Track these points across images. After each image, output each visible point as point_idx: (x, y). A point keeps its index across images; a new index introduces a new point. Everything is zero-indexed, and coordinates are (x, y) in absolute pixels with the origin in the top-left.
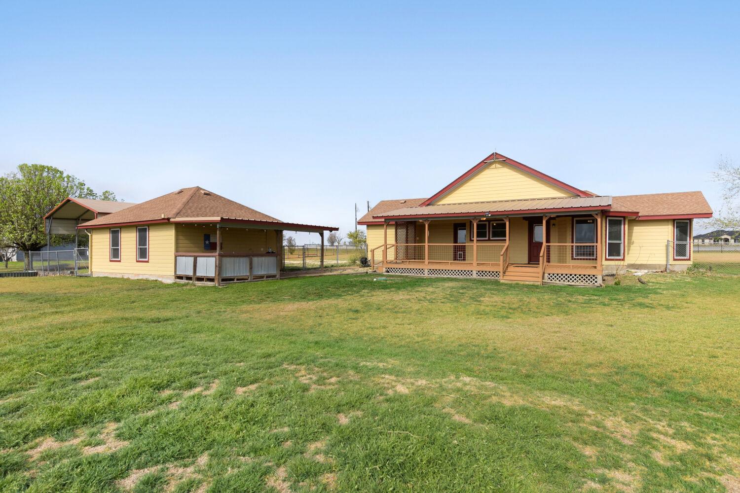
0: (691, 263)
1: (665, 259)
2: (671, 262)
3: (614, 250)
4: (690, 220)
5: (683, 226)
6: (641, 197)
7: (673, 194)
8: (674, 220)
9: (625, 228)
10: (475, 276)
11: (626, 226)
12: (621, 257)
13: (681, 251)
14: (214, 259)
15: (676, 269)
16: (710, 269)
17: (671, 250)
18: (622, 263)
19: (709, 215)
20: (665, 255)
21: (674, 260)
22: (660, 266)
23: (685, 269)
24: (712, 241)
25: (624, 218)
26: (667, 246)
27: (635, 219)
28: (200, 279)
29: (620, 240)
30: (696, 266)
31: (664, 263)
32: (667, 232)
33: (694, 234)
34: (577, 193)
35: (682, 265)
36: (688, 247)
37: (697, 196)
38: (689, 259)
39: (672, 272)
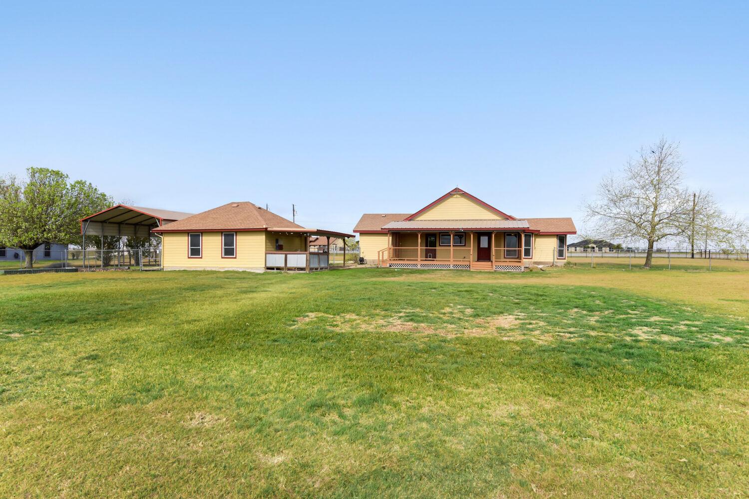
0: (565, 261)
1: (553, 258)
2: (556, 260)
3: (527, 252)
4: (566, 235)
5: (562, 238)
6: (540, 219)
7: (557, 219)
8: (557, 235)
9: (533, 239)
10: (452, 268)
11: (533, 238)
12: (530, 257)
13: (561, 253)
14: (305, 256)
15: (558, 265)
16: (576, 265)
17: (556, 252)
18: (530, 260)
19: (575, 233)
20: (553, 256)
21: (558, 259)
22: (550, 263)
23: (563, 265)
24: (582, 249)
25: (532, 233)
26: (554, 251)
27: (538, 234)
28: (289, 269)
29: (530, 246)
30: (569, 263)
31: (552, 261)
32: (553, 242)
33: (568, 244)
34: (508, 218)
35: (561, 262)
36: (564, 251)
37: (569, 221)
38: (565, 259)
39: (556, 266)
